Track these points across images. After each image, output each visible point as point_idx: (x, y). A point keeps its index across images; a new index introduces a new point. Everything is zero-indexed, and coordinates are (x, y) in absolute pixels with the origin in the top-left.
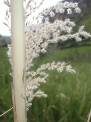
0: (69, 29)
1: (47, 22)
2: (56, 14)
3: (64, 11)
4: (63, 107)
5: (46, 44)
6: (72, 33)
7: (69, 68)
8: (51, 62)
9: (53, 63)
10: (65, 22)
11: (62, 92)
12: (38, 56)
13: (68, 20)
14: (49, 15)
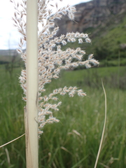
0: (80, 57)
1: (59, 50)
2: (68, 43)
3: (75, 40)
4: (77, 149)
5: (58, 70)
6: (83, 61)
7: (80, 92)
8: (63, 87)
9: (65, 88)
10: (76, 51)
11: (75, 129)
12: (51, 81)
13: (79, 49)
14: (61, 44)
